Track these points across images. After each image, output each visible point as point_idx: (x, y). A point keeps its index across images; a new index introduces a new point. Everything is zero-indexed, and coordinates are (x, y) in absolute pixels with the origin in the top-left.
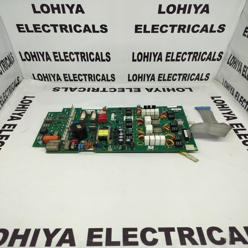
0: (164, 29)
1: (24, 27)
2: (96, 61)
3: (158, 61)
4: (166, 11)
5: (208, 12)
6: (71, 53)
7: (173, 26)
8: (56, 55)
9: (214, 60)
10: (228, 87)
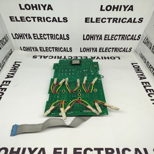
0: (104, 20)
1: (14, 18)
2: (60, 39)
3: (99, 40)
4: (105, 9)
5: (132, 10)
6: (44, 34)
7: (110, 19)
8: (35, 35)
9: (135, 39)
10: (142, 57)
